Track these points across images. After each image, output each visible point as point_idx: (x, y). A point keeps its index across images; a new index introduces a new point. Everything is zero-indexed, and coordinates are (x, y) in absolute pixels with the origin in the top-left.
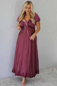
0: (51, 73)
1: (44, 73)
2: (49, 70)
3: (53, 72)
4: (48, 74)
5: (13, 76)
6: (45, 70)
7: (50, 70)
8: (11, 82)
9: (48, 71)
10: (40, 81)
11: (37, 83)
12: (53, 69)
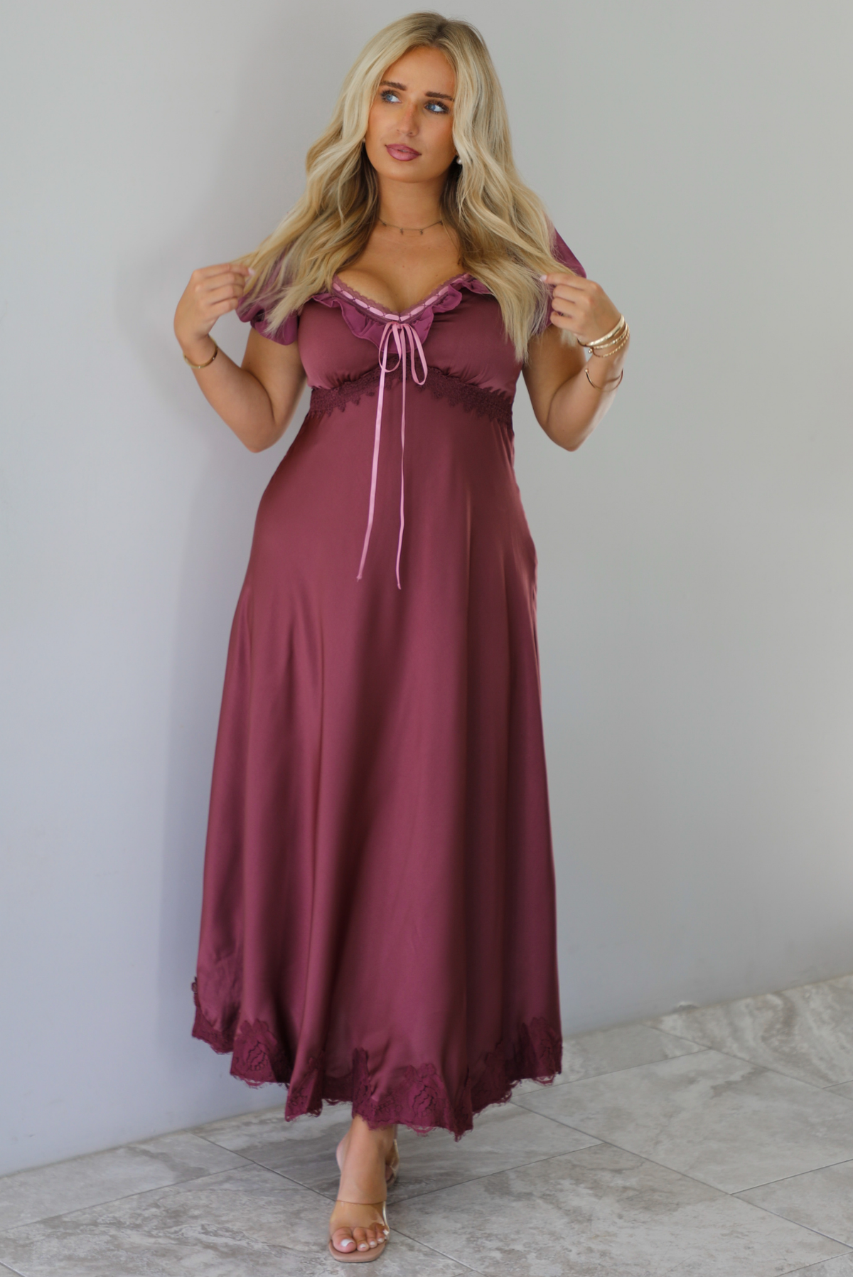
0: (759, 1071)
1: (665, 1070)
2: (736, 1033)
3: (795, 1059)
4: (718, 1091)
5: (197, 1130)
6: (673, 1024)
7: (746, 1023)
8: (176, 1215)
9: (714, 1046)
10: (598, 1189)
11: (559, 1223)
12: (789, 1018)
